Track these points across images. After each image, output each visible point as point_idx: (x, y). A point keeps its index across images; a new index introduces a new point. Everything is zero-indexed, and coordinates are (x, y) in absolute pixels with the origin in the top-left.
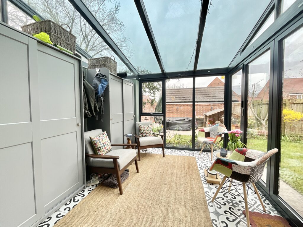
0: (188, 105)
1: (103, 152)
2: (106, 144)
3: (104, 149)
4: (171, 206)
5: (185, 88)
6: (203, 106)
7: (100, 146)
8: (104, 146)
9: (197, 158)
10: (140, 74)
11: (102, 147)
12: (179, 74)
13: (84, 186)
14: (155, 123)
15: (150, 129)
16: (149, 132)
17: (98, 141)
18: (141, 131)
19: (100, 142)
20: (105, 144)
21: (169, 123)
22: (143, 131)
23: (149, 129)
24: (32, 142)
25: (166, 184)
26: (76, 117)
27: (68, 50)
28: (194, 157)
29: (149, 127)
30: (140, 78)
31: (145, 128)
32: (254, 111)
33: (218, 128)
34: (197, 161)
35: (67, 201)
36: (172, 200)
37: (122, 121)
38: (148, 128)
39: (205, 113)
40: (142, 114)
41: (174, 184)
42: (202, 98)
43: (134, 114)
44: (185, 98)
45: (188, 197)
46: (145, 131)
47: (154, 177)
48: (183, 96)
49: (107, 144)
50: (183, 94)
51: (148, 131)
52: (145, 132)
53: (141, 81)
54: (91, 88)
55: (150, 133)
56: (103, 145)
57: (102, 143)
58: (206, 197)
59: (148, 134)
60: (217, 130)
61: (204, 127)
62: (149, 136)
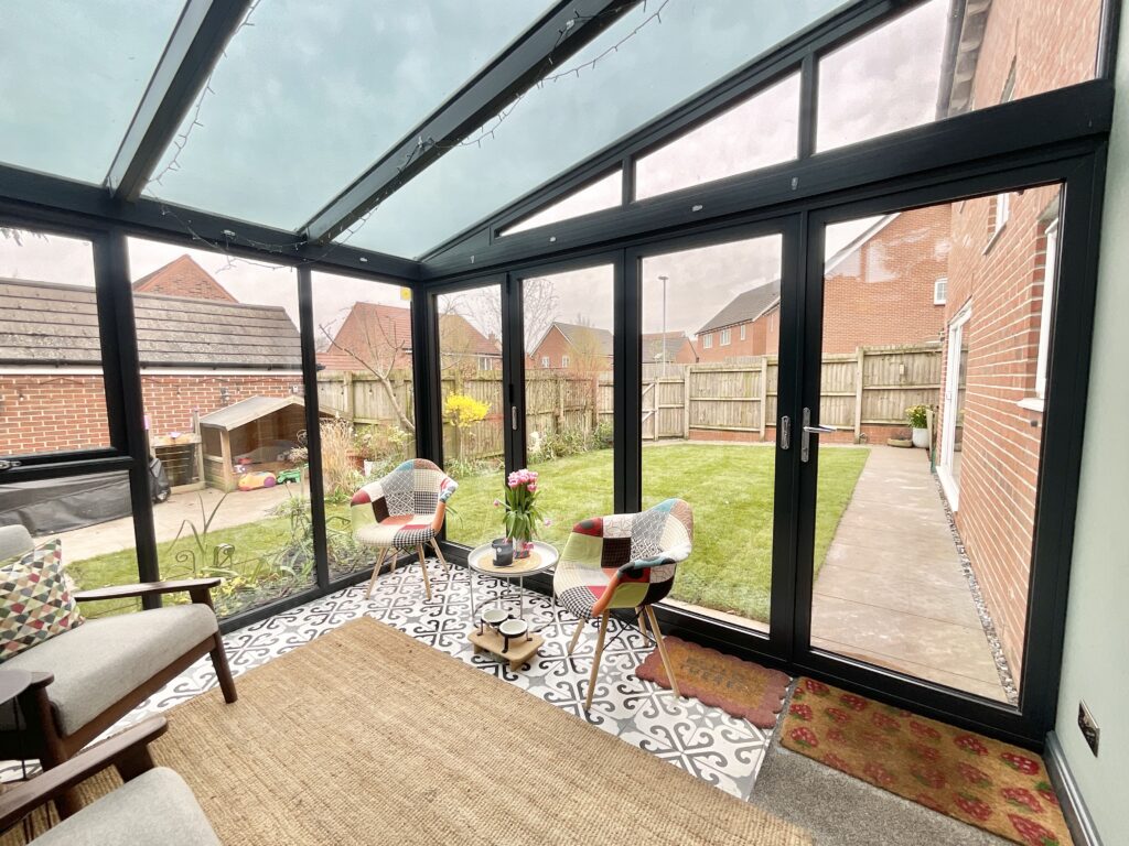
0: (83, 380)
4: (557, 832)
12: (227, 232)
15: (56, 578)
16: (57, 603)
23: (48, 583)
25: (434, 792)
32: (398, 403)
33: (412, 477)
34: (393, 624)
36: (533, 818)
38: (35, 578)
39: (200, 419)
41: (458, 764)
45: (545, 754)
47: (342, 821)
51: (42, 598)
52: (21, 619)
55: (68, 607)
58: (566, 709)
59: (50, 618)
60: (412, 484)
61: (202, 483)
62: (61, 628)
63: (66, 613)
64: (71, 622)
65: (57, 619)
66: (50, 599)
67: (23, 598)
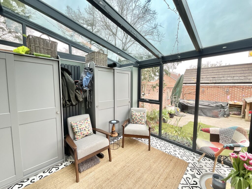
0: (219, 87)
1: (79, 137)
2: (83, 129)
3: (80, 134)
5: (222, 65)
6: (243, 88)
7: (77, 131)
8: (81, 131)
9: (190, 165)
10: (140, 60)
11: (79, 132)
13: (63, 160)
14: (170, 105)
15: (142, 117)
16: (140, 120)
17: (76, 127)
18: (133, 118)
19: (77, 128)
20: (81, 130)
21: (188, 106)
22: (134, 118)
23: (140, 117)
24: (11, 127)
26: (55, 107)
27: (46, 55)
28: (186, 162)
29: (141, 114)
30: (139, 65)
31: (136, 115)
33: (233, 133)
34: (188, 171)
35: (46, 169)
37: (114, 107)
38: (139, 115)
39: (245, 99)
40: (140, 99)
42: (243, 78)
43: (130, 100)
44: (215, 79)
46: (136, 118)
48: (213, 76)
49: (85, 130)
50: (213, 74)
51: (139, 118)
52: (136, 120)
53: (140, 67)
54: (71, 82)
56: (79, 130)
57: (79, 128)
59: (139, 121)
60: (232, 136)
61: (241, 116)
62: (140, 123)
63: (141, 122)
64: (141, 123)
65: (140, 122)
66: (140, 119)
67: (137, 117)
